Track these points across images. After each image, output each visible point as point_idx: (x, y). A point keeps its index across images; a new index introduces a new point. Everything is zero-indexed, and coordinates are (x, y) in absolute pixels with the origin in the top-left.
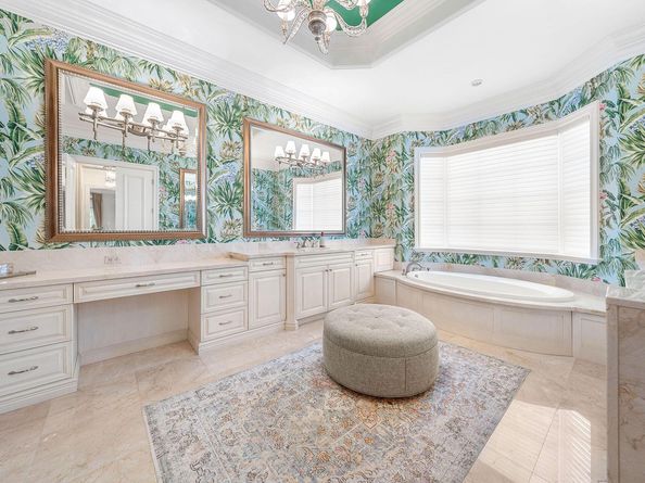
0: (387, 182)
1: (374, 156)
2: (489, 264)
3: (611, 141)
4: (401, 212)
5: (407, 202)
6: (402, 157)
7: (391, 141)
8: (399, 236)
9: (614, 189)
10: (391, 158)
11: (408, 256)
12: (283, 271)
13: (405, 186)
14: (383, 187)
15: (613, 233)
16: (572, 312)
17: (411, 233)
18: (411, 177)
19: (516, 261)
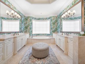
0: (28, 24)
1: (25, 19)
2: (40, 35)
3: (51, 23)
4: (30, 28)
5: (31, 27)
6: (31, 20)
7: (29, 17)
8: (30, 32)
9: (51, 27)
10: (29, 20)
11: (31, 35)
12: (13, 41)
13: (31, 24)
14: (27, 24)
15: (51, 31)
16: (50, 39)
17: (32, 32)
18: (32, 23)
19: (43, 34)
